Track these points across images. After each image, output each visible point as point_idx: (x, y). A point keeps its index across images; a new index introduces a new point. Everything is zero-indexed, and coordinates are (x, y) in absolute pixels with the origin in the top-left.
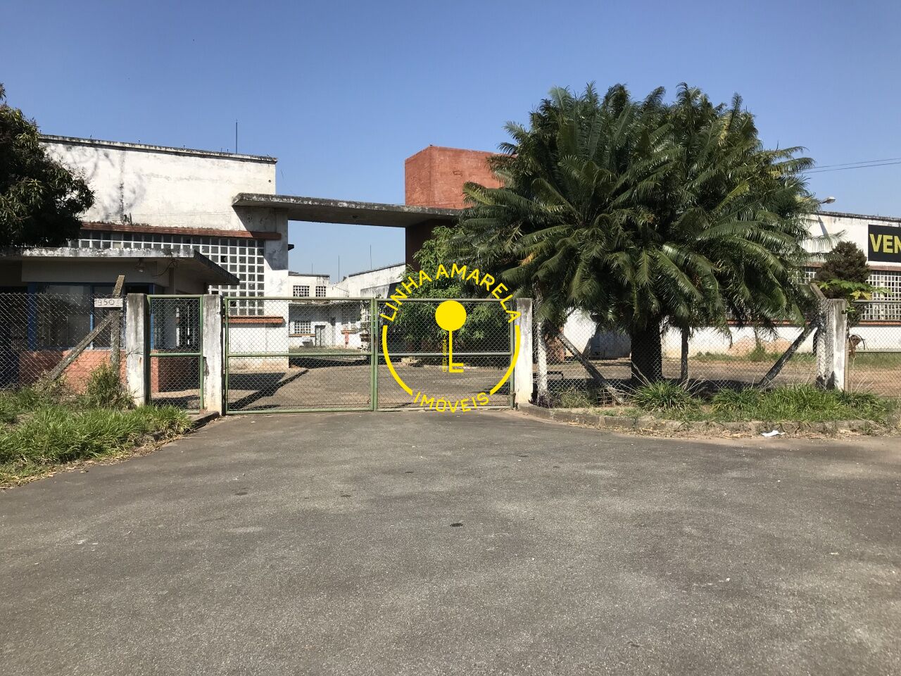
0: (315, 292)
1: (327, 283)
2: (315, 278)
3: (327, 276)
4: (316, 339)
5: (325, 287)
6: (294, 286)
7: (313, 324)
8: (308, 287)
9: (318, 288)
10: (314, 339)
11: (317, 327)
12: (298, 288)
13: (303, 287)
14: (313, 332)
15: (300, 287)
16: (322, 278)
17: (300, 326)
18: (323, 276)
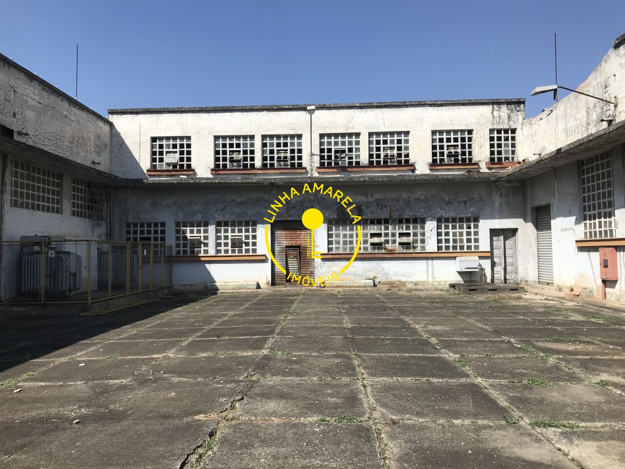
0: (488, 143)
1: (518, 120)
2: (487, 109)
3: (519, 103)
4: (493, 264)
5: (514, 131)
6: (434, 132)
7: (485, 226)
8: (470, 132)
9: (495, 135)
10: (486, 264)
11: (494, 233)
12: (445, 136)
13: (456, 132)
14: (484, 246)
15: (448, 132)
16: (504, 108)
17: (451, 231)
18: (508, 103)
